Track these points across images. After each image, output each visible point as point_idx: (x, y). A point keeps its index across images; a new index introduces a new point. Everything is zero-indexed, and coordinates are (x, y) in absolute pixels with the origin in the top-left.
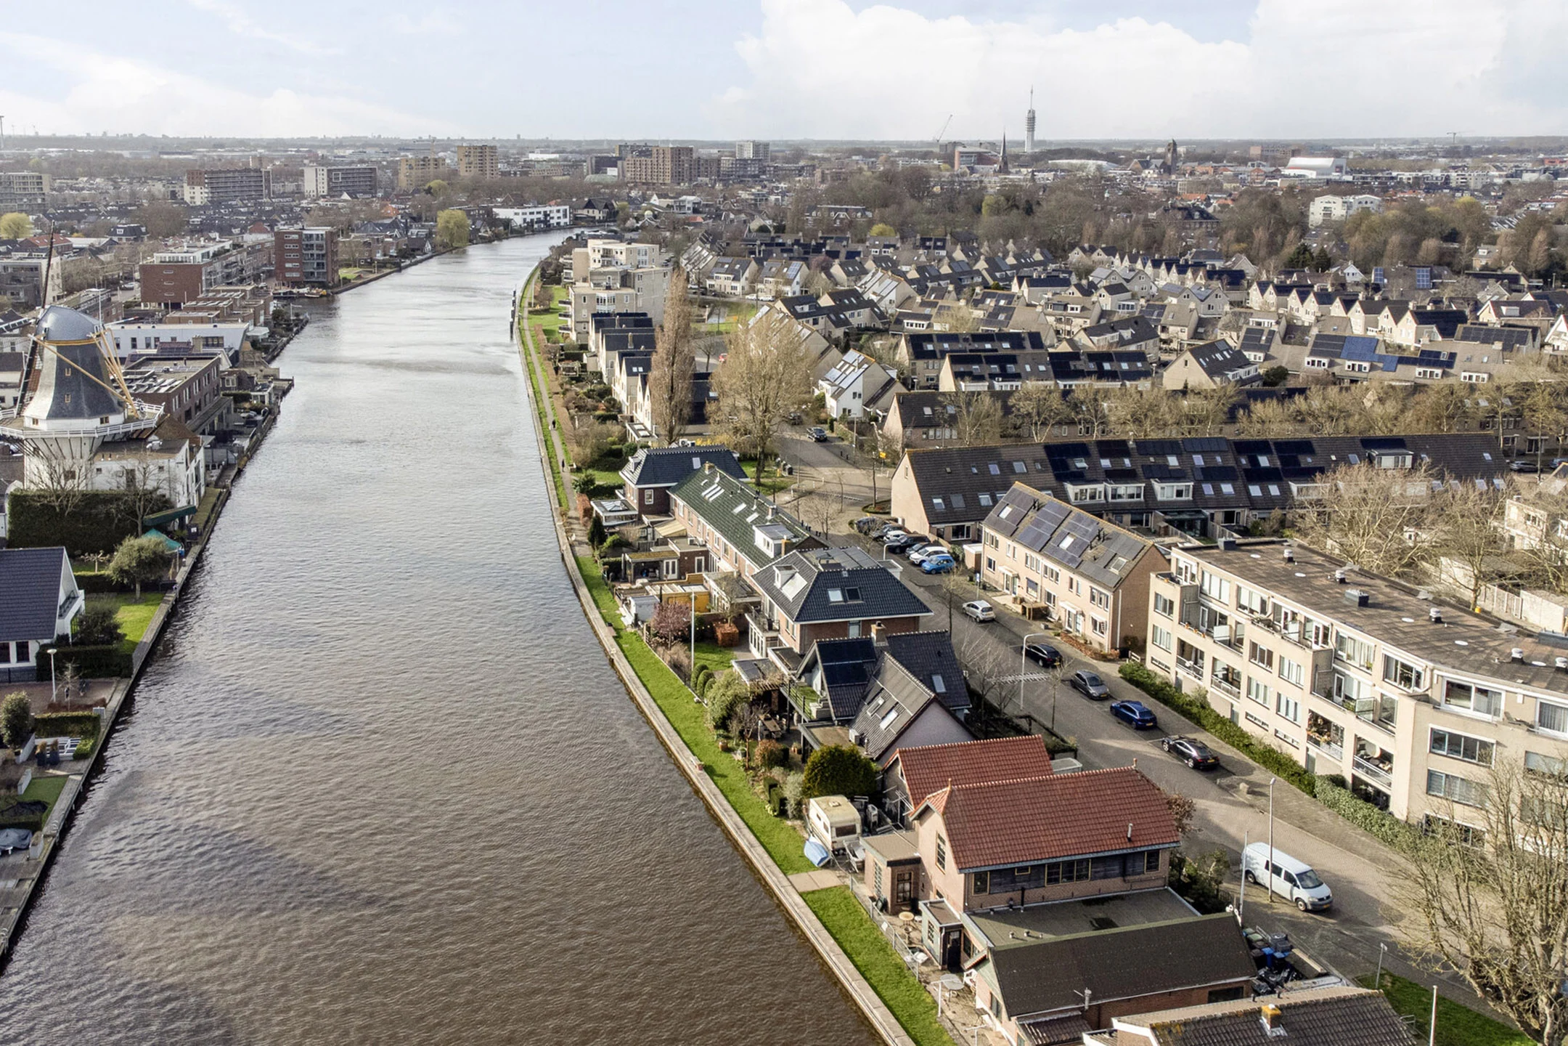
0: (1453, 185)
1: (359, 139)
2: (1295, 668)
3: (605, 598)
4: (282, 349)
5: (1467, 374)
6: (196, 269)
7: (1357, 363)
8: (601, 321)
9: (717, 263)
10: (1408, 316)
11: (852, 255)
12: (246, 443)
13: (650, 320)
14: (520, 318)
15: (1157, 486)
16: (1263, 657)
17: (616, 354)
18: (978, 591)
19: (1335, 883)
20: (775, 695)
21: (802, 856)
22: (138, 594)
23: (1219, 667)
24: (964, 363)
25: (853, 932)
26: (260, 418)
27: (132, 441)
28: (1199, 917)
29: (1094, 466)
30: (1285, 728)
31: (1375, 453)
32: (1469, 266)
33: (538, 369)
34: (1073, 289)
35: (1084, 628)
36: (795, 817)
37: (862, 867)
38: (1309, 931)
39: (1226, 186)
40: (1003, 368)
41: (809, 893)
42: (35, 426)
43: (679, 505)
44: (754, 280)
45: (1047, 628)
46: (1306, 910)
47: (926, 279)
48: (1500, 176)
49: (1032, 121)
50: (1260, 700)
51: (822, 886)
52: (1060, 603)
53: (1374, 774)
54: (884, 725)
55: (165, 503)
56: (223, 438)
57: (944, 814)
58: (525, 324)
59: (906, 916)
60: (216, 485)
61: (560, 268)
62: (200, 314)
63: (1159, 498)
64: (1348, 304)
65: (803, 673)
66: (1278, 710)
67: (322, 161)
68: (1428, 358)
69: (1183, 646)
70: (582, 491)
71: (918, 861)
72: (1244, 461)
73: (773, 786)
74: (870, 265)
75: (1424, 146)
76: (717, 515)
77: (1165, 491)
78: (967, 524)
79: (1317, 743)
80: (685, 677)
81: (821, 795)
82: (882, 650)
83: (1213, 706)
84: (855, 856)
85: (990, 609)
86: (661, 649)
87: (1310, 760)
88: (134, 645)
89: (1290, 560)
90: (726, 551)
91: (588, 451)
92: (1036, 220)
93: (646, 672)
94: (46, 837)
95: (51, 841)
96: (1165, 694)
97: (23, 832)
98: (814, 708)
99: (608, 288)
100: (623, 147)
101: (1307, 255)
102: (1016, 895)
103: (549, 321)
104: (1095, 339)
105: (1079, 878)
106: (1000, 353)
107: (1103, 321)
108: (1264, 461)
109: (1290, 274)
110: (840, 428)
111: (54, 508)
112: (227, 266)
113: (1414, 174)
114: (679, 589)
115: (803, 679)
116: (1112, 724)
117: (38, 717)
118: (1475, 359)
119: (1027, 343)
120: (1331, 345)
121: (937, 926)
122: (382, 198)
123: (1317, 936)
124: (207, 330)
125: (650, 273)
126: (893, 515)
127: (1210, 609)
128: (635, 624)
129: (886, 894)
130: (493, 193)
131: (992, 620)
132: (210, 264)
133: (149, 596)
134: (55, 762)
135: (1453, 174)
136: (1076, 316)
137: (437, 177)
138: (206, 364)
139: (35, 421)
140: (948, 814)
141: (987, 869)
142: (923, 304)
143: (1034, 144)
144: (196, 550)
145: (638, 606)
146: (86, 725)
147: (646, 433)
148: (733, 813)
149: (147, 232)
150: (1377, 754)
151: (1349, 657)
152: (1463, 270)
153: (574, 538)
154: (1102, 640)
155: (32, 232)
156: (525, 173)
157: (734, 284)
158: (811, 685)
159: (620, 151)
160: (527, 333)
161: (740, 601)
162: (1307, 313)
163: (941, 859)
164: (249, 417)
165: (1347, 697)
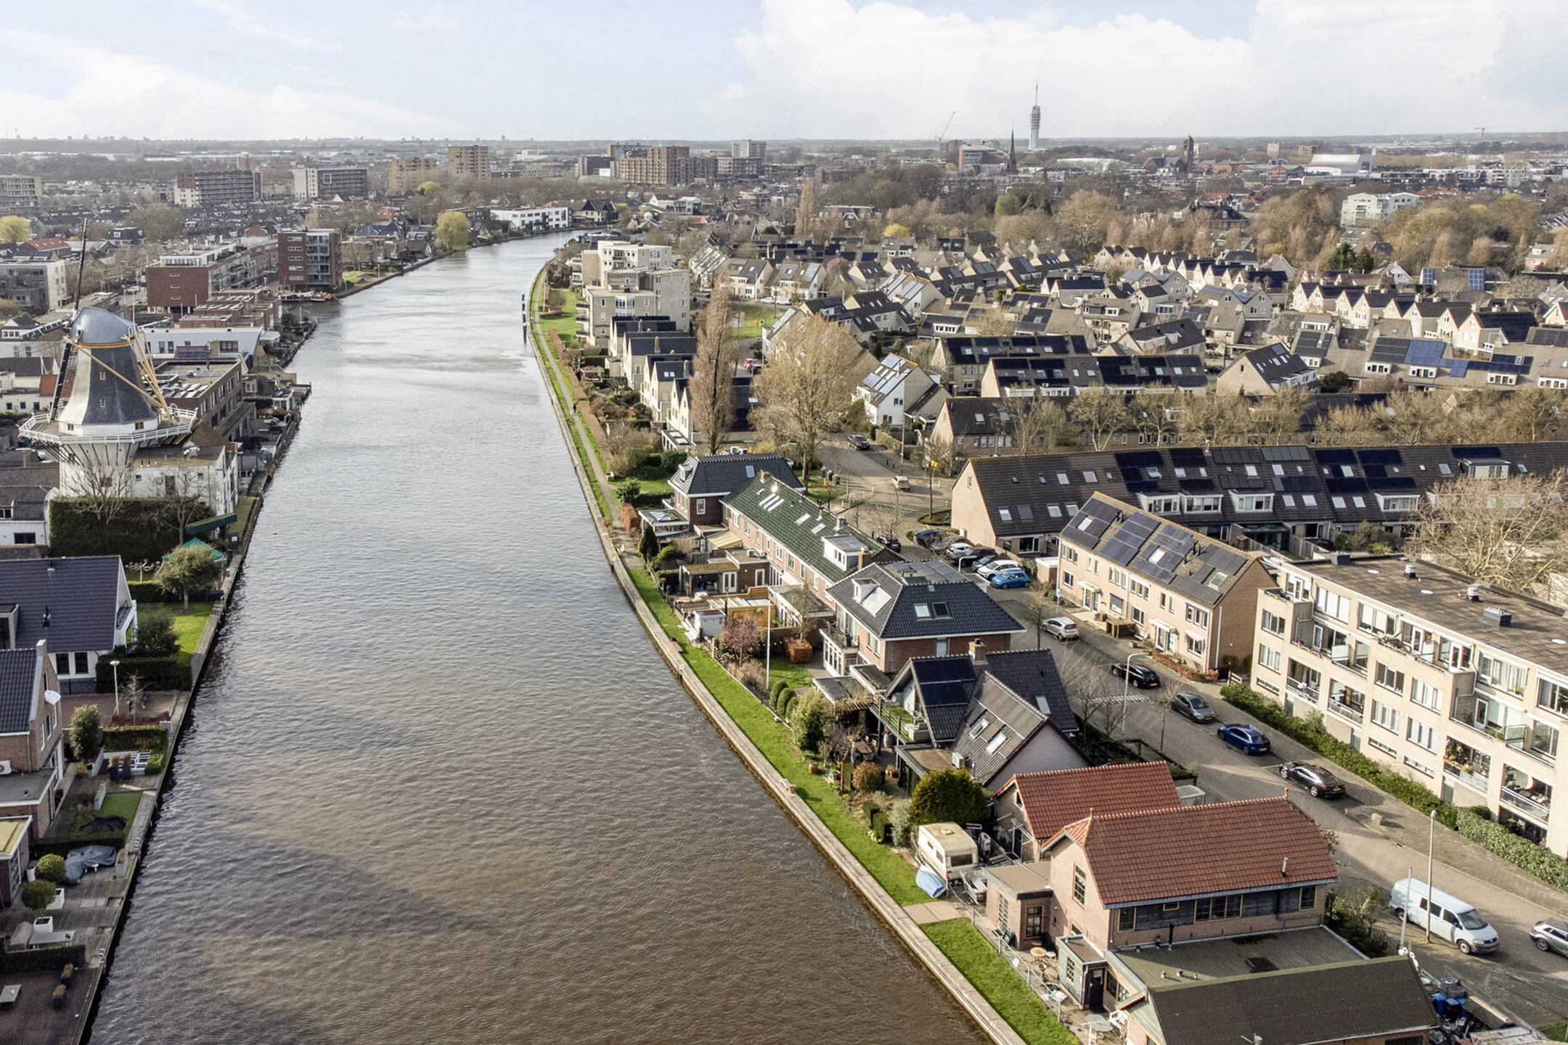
0: (1489, 182)
1: (341, 140)
2: (1430, 693)
3: (664, 611)
4: (295, 352)
5: (1545, 380)
6: (202, 272)
7: (1423, 368)
8: (623, 324)
9: (730, 267)
10: (1472, 319)
11: (868, 257)
12: (273, 450)
13: (674, 323)
14: (532, 322)
15: (1235, 497)
16: (1393, 680)
17: (645, 360)
18: (1057, 607)
19: (1498, 923)
20: (862, 715)
21: (915, 886)
22: (186, 604)
23: (1336, 689)
24: (1009, 369)
25: (982, 968)
26: (283, 424)
27: (168, 447)
28: (1366, 960)
29: (1169, 476)
30: (1416, 755)
31: (1468, 463)
32: (1522, 267)
33: (559, 376)
34: (1108, 291)
35: (1178, 647)
36: (900, 845)
37: (983, 899)
38: (1477, 976)
39: (1248, 185)
40: (1050, 373)
41: (928, 925)
42: (70, 432)
43: (734, 514)
44: (770, 281)
45: (1135, 646)
46: (1471, 953)
47: (949, 281)
48: (1539, 173)
49: (1036, 117)
50: (1388, 726)
51: (941, 919)
52: (1149, 620)
53: (1526, 806)
54: (991, 748)
55: (208, 512)
56: (251, 444)
57: (1086, 846)
58: (538, 328)
59: (1037, 951)
60: (249, 493)
61: (568, 272)
62: (213, 318)
63: (1237, 510)
64: (1403, 306)
65: (894, 692)
66: (1409, 735)
67: (309, 163)
68: (1501, 363)
69: (1294, 665)
70: (627, 501)
71: (1049, 894)
72: (1326, 471)
73: (875, 812)
74: (889, 267)
75: (1449, 143)
76: (778, 524)
77: (1243, 503)
78: (1035, 536)
79: (1456, 772)
80: (763, 695)
81: (931, 822)
82: (982, 669)
83: (1329, 731)
84: (973, 887)
85: (1074, 626)
86: (732, 666)
87: (1446, 790)
88: (190, 656)
89: (1412, 576)
90: (791, 563)
91: (625, 459)
92: (1057, 221)
93: (720, 690)
94: (130, 854)
95: (135, 858)
96: (1275, 718)
97: (109, 850)
98: (910, 730)
99: (627, 291)
100: (615, 147)
101: (1349, 256)
102: (1164, 932)
103: (561, 325)
104: (1141, 343)
105: (1230, 915)
106: (1042, 357)
107: (1143, 325)
108: (1348, 471)
109: (1333, 275)
110: (883, 436)
111: (95, 515)
112: (231, 269)
113: (1447, 171)
114: (744, 603)
115: (894, 699)
116: (1221, 749)
117: (107, 729)
118: (1553, 364)
119: (1071, 347)
120: (1393, 349)
121: (1079, 964)
122: (375, 200)
123: (1487, 980)
124: (221, 334)
125: (668, 275)
126: (954, 526)
127: (1325, 627)
128: (701, 639)
129: (1015, 927)
130: (488, 194)
131: (1076, 638)
132: (216, 267)
133: (198, 606)
134: (128, 777)
135: (1489, 172)
136: (1115, 320)
137: (428, 179)
138: (229, 368)
139: (71, 427)
140: (1090, 847)
141: (1134, 904)
142: (954, 307)
143: (1040, 142)
144: (237, 558)
145: (703, 620)
146: (155, 739)
147: (683, 441)
148: (835, 839)
149: (143, 236)
150: (1530, 785)
151: (1494, 681)
152: (1516, 271)
153: (623, 549)
154: (1198, 660)
155: (29, 237)
156: (515, 175)
157: (748, 287)
158: (902, 705)
159: (612, 152)
160: (542, 338)
161: (812, 615)
162: (1358, 316)
163: (1079, 892)
164: (273, 423)
165: (1490, 724)
